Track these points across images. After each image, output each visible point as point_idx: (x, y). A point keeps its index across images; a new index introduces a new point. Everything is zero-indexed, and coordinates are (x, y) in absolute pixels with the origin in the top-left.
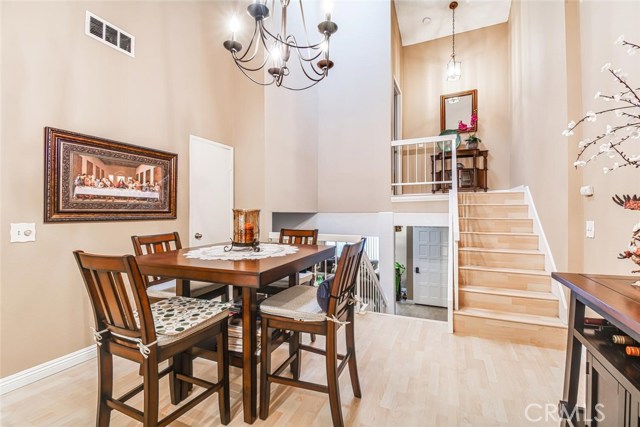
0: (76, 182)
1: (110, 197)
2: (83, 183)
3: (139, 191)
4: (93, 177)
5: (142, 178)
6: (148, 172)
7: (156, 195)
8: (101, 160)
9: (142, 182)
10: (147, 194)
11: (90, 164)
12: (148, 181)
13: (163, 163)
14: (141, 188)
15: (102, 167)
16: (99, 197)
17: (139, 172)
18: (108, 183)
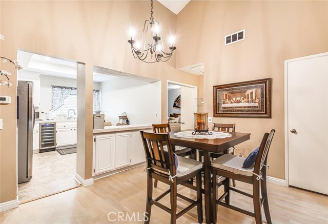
0: (222, 103)
1: (234, 107)
2: (224, 103)
3: (247, 103)
4: (227, 100)
5: (248, 96)
6: (252, 93)
7: (257, 105)
8: (230, 92)
9: (248, 99)
10: (252, 105)
11: (226, 95)
12: (252, 98)
13: (260, 87)
14: (248, 102)
15: (230, 95)
16: (229, 108)
17: (246, 94)
18: (233, 101)
